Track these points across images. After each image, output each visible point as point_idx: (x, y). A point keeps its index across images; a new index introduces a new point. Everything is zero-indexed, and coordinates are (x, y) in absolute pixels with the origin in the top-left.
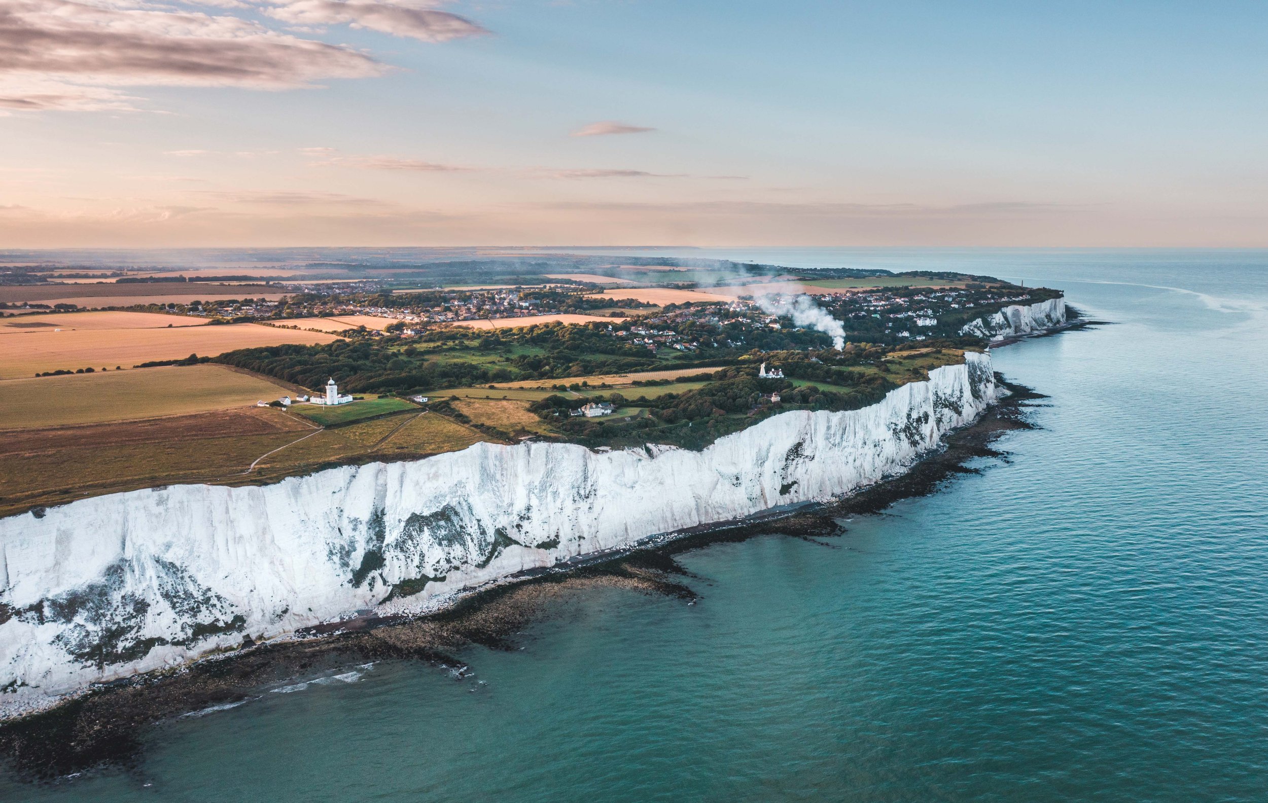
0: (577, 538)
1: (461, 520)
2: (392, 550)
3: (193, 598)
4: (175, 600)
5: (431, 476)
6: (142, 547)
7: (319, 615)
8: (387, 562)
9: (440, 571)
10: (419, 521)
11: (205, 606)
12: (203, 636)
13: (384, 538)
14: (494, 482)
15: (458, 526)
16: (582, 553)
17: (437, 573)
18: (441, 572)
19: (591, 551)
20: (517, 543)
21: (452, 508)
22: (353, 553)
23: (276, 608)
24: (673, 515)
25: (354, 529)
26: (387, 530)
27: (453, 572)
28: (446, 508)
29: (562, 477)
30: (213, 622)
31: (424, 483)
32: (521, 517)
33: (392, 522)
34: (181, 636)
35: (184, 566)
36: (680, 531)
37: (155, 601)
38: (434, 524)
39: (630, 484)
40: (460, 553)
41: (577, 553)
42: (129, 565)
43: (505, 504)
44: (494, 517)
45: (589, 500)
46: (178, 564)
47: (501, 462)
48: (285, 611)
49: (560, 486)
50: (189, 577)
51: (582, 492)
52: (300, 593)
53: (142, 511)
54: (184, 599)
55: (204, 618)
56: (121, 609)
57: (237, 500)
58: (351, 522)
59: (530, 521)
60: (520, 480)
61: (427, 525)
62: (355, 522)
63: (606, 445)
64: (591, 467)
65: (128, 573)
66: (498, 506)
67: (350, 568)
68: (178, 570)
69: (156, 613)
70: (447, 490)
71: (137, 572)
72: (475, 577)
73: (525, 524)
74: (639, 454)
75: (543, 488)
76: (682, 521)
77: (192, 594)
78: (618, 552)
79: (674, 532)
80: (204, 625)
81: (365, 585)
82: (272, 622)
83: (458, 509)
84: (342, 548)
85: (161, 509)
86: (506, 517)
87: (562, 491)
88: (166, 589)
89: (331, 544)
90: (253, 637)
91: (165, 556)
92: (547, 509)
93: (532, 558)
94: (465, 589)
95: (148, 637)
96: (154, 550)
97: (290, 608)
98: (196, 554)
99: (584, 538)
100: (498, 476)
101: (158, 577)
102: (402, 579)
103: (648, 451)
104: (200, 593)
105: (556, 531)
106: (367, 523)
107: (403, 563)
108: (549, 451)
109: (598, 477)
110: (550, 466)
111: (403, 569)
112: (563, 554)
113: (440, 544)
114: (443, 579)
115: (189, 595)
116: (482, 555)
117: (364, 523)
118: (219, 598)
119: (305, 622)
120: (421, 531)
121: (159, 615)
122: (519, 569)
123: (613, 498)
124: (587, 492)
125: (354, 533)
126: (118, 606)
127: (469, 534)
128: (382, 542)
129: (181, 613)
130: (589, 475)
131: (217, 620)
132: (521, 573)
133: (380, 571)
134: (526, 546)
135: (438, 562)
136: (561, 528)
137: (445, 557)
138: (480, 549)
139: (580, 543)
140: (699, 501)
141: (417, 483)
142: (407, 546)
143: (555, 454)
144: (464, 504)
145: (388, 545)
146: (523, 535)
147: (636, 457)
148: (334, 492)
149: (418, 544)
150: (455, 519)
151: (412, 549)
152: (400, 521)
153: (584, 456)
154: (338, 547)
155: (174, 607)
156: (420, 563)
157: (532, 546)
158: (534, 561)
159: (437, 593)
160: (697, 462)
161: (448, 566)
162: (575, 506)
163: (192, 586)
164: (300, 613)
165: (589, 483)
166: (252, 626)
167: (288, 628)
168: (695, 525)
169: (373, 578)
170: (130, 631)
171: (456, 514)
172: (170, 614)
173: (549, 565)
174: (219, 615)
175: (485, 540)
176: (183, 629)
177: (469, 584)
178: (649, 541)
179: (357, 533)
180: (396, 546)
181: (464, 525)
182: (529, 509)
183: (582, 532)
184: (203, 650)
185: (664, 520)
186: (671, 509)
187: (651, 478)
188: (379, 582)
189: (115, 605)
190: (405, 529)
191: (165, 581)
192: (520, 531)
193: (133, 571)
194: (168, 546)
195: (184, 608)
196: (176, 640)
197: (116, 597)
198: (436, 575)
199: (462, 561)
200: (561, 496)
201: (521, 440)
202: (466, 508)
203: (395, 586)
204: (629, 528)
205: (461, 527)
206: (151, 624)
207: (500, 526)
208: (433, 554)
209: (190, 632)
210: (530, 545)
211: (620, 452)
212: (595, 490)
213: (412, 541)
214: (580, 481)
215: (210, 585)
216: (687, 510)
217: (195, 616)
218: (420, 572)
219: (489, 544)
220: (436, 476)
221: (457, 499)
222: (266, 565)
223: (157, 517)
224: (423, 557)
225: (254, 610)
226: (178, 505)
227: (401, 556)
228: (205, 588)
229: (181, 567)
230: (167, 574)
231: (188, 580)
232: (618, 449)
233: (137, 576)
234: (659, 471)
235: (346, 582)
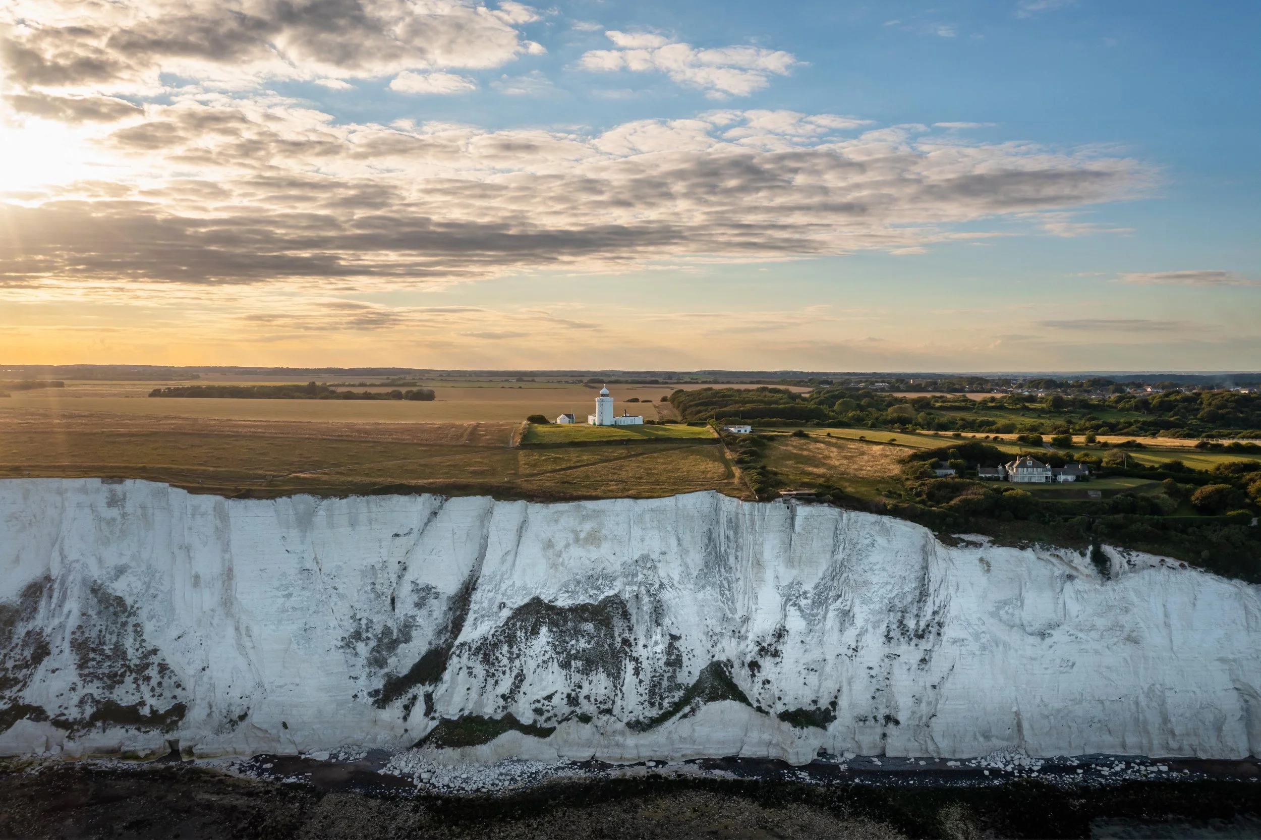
0: (880, 717)
1: (630, 629)
2: (465, 656)
3: (124, 658)
4: (92, 655)
5: (582, 535)
6: (74, 565)
7: (297, 739)
8: (447, 676)
9: (546, 715)
10: (538, 612)
11: (134, 675)
12: (104, 723)
13: (460, 630)
14: (723, 571)
15: (619, 639)
16: (889, 754)
17: (538, 717)
18: (549, 719)
19: (912, 755)
20: (742, 698)
21: (621, 602)
22: (402, 645)
23: (233, 708)
24: (1165, 720)
25: (419, 605)
26: (471, 617)
27: (574, 722)
28: (609, 601)
29: (865, 583)
30: (137, 704)
31: (567, 546)
32: (762, 649)
33: (486, 605)
34: (73, 714)
35: (136, 606)
36: (1177, 764)
37: (59, 649)
38: (570, 624)
39: (1037, 626)
40: (603, 691)
41: (877, 752)
42: (51, 587)
43: (737, 616)
44: (715, 638)
45: (924, 645)
46: (129, 601)
47: (736, 533)
48: (243, 717)
49: (857, 602)
50: (134, 626)
51: (911, 624)
52: (273, 691)
53: (87, 510)
54: (108, 657)
55: (124, 696)
56: (18, 650)
57: (193, 515)
58: (418, 591)
59: (778, 660)
60: (769, 575)
61: (553, 623)
62: (425, 594)
63: (983, 532)
64: (935, 572)
65: (44, 599)
66: (725, 619)
67: (386, 670)
68: (125, 611)
69: (51, 668)
70: (618, 567)
71: (54, 600)
72: (617, 745)
73: (767, 663)
74: (1069, 563)
75: (821, 600)
76: (1194, 741)
77: (125, 653)
78: (977, 773)
79: (1164, 761)
80: (118, 706)
81: (398, 705)
82: (219, 731)
83: (632, 609)
84: (387, 631)
85: (114, 512)
86: (734, 642)
87: (861, 614)
88: (87, 635)
89: (364, 622)
90: (182, 745)
91: (112, 585)
92: (821, 642)
93: (766, 737)
94: (586, 765)
95: (27, 702)
96: (96, 573)
97: (250, 712)
98: (152, 591)
99: (897, 723)
100: (732, 560)
101: (84, 614)
102: (466, 713)
103: (1100, 561)
104: (139, 654)
105: (834, 693)
106: (449, 598)
107: (476, 684)
108: (840, 526)
109: (948, 598)
110: (839, 557)
111: (474, 695)
112: (839, 745)
113: (565, 665)
114: (544, 733)
115: (119, 652)
116: (652, 705)
117: (444, 597)
118: (163, 668)
119: (274, 744)
120: (535, 632)
121: (53, 672)
122: (730, 751)
123: (984, 648)
124: (922, 624)
125: (415, 611)
126: (17, 645)
127: (636, 660)
128: (456, 638)
129: (88, 678)
130: (931, 589)
131: (142, 703)
132: (729, 762)
133: (429, 688)
134: (759, 709)
135: (549, 698)
136: (845, 689)
137: (567, 690)
138: (652, 693)
139: (888, 732)
140: (1252, 702)
141: (549, 545)
142: (498, 654)
143: (853, 534)
144: (646, 599)
145: (463, 645)
146: (757, 687)
147: (1059, 569)
148: (396, 535)
149: (518, 656)
150: (618, 625)
151: (505, 661)
152: (502, 606)
153: (924, 548)
154: (378, 628)
155: (81, 667)
156: (511, 692)
157: (772, 711)
158: (769, 744)
159: (525, 757)
160: (1246, 608)
161: (567, 710)
162: (887, 650)
163: (131, 640)
164: (265, 726)
165: (929, 609)
166: (188, 728)
167: (241, 747)
168: (1233, 757)
169: (415, 698)
170: (12, 686)
171: (626, 615)
172: (71, 675)
173: (793, 761)
174: (147, 696)
175: (672, 678)
176: (82, 702)
177: (602, 755)
178: (1079, 767)
179: (424, 612)
180: (478, 649)
181: (632, 639)
182: (780, 636)
183: (896, 708)
184: (95, 745)
185: (1141, 726)
186: (1163, 703)
187: (1100, 622)
188: (420, 707)
189: (15, 641)
190: (506, 623)
191: (93, 622)
192: (753, 676)
193: (51, 598)
194: (120, 571)
195: (100, 671)
196: (63, 718)
197: (21, 630)
198: (535, 722)
199: (603, 707)
200: (859, 622)
201: (781, 496)
202: (647, 607)
203: (445, 722)
204: (1026, 725)
205: (626, 642)
206: (38, 683)
207: (723, 658)
208: (541, 680)
209: (89, 711)
210: (767, 709)
211: (1015, 552)
212: (940, 625)
213: (511, 647)
214: (909, 599)
215: (158, 643)
216: (1209, 717)
217: (111, 688)
218: (505, 708)
219: (678, 687)
220: (594, 539)
221: (635, 588)
222: (230, 631)
223: (108, 523)
224: (521, 681)
225: (198, 701)
226: (139, 511)
227: (480, 670)
228: (150, 648)
229: (132, 607)
230: (99, 613)
231: (130, 629)
232: (1012, 545)
233: (53, 606)
234: (1127, 610)
235: (365, 693)
